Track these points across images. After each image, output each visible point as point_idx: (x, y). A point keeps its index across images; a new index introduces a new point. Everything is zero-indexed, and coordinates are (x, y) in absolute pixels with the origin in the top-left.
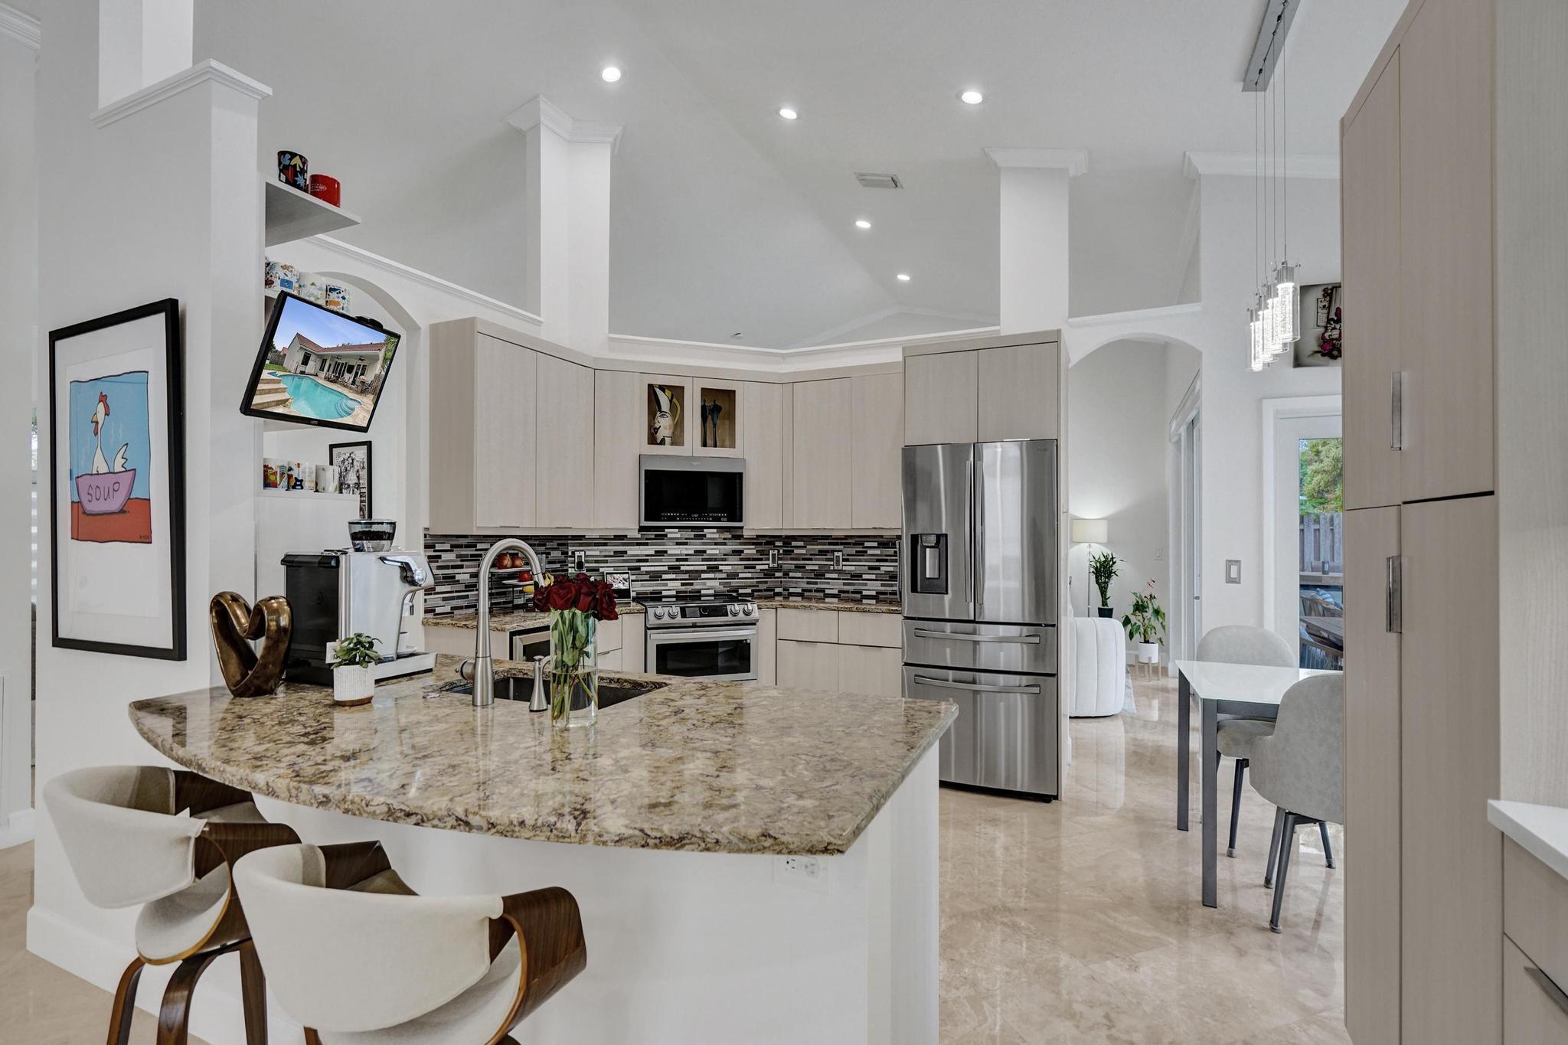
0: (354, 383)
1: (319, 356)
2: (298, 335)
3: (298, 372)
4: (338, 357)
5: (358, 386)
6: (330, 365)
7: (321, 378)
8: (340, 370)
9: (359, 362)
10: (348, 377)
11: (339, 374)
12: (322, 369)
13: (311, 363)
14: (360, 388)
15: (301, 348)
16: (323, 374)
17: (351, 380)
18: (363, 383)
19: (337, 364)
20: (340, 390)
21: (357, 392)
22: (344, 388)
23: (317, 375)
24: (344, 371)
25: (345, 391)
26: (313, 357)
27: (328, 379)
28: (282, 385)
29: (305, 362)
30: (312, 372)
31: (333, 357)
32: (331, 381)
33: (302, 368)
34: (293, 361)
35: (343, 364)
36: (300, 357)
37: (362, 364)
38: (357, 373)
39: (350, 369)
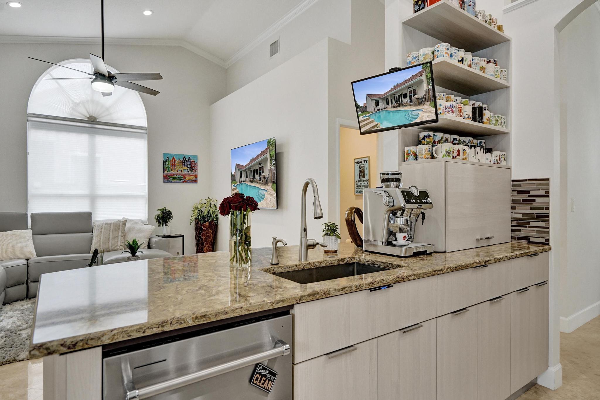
0: (411, 101)
1: (383, 99)
2: (368, 95)
3: (376, 110)
4: (394, 94)
5: (415, 102)
6: (392, 100)
7: (390, 108)
8: (399, 100)
9: (410, 90)
10: (406, 101)
11: (399, 101)
12: (388, 103)
13: (380, 104)
14: (417, 103)
15: (372, 100)
16: (390, 106)
17: (409, 101)
18: (418, 99)
19: (396, 98)
20: (404, 109)
21: (416, 105)
22: (406, 107)
23: (386, 108)
24: (401, 99)
25: (408, 108)
26: (380, 101)
27: (394, 107)
28: (371, 120)
29: (377, 104)
30: (383, 107)
31: (391, 95)
32: (396, 107)
33: (377, 108)
34: (372, 107)
35: (399, 96)
36: (373, 104)
37: (412, 89)
38: (411, 97)
39: (405, 96)
